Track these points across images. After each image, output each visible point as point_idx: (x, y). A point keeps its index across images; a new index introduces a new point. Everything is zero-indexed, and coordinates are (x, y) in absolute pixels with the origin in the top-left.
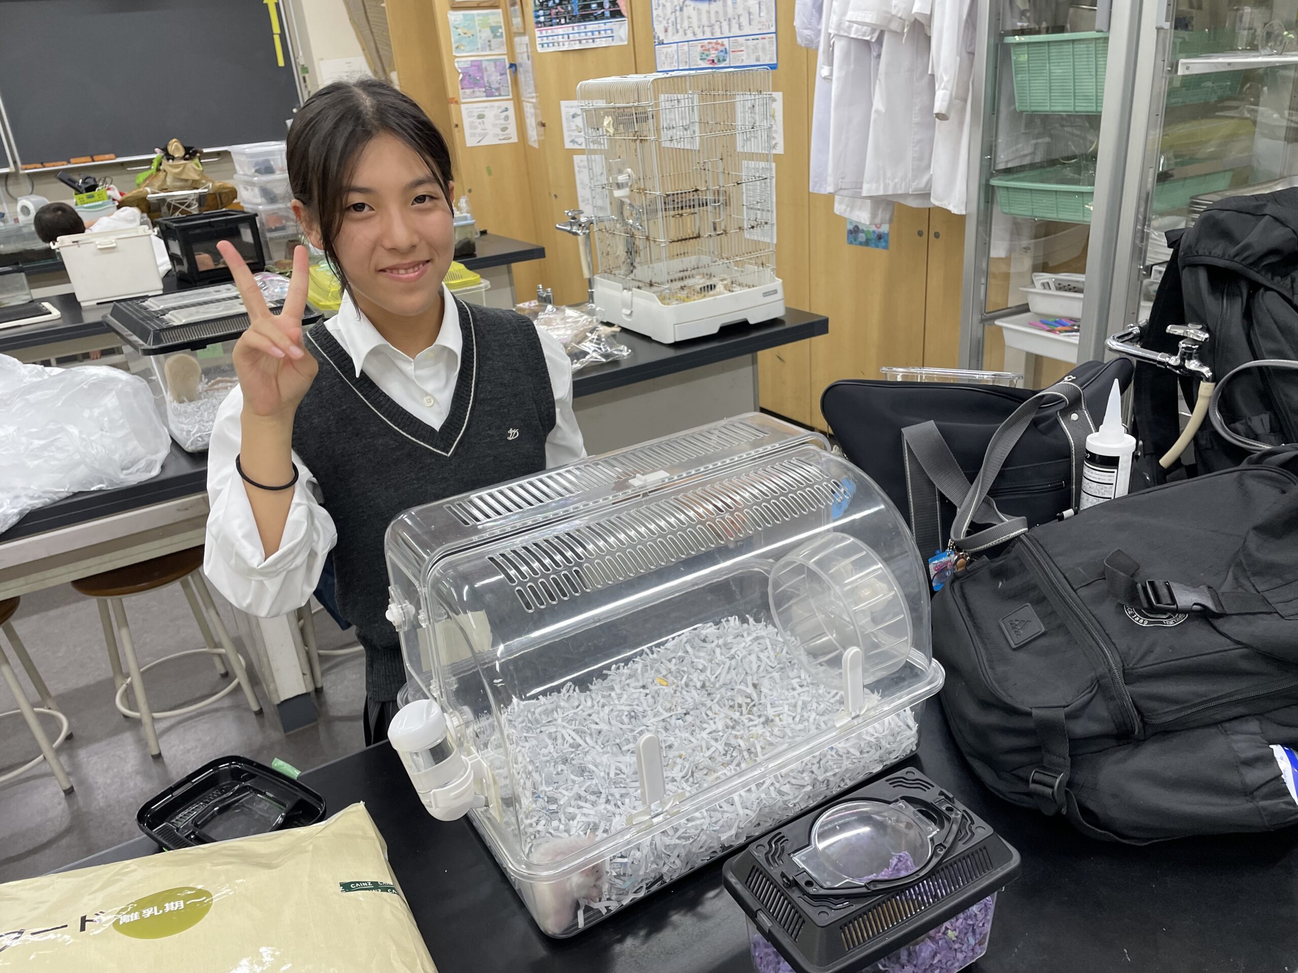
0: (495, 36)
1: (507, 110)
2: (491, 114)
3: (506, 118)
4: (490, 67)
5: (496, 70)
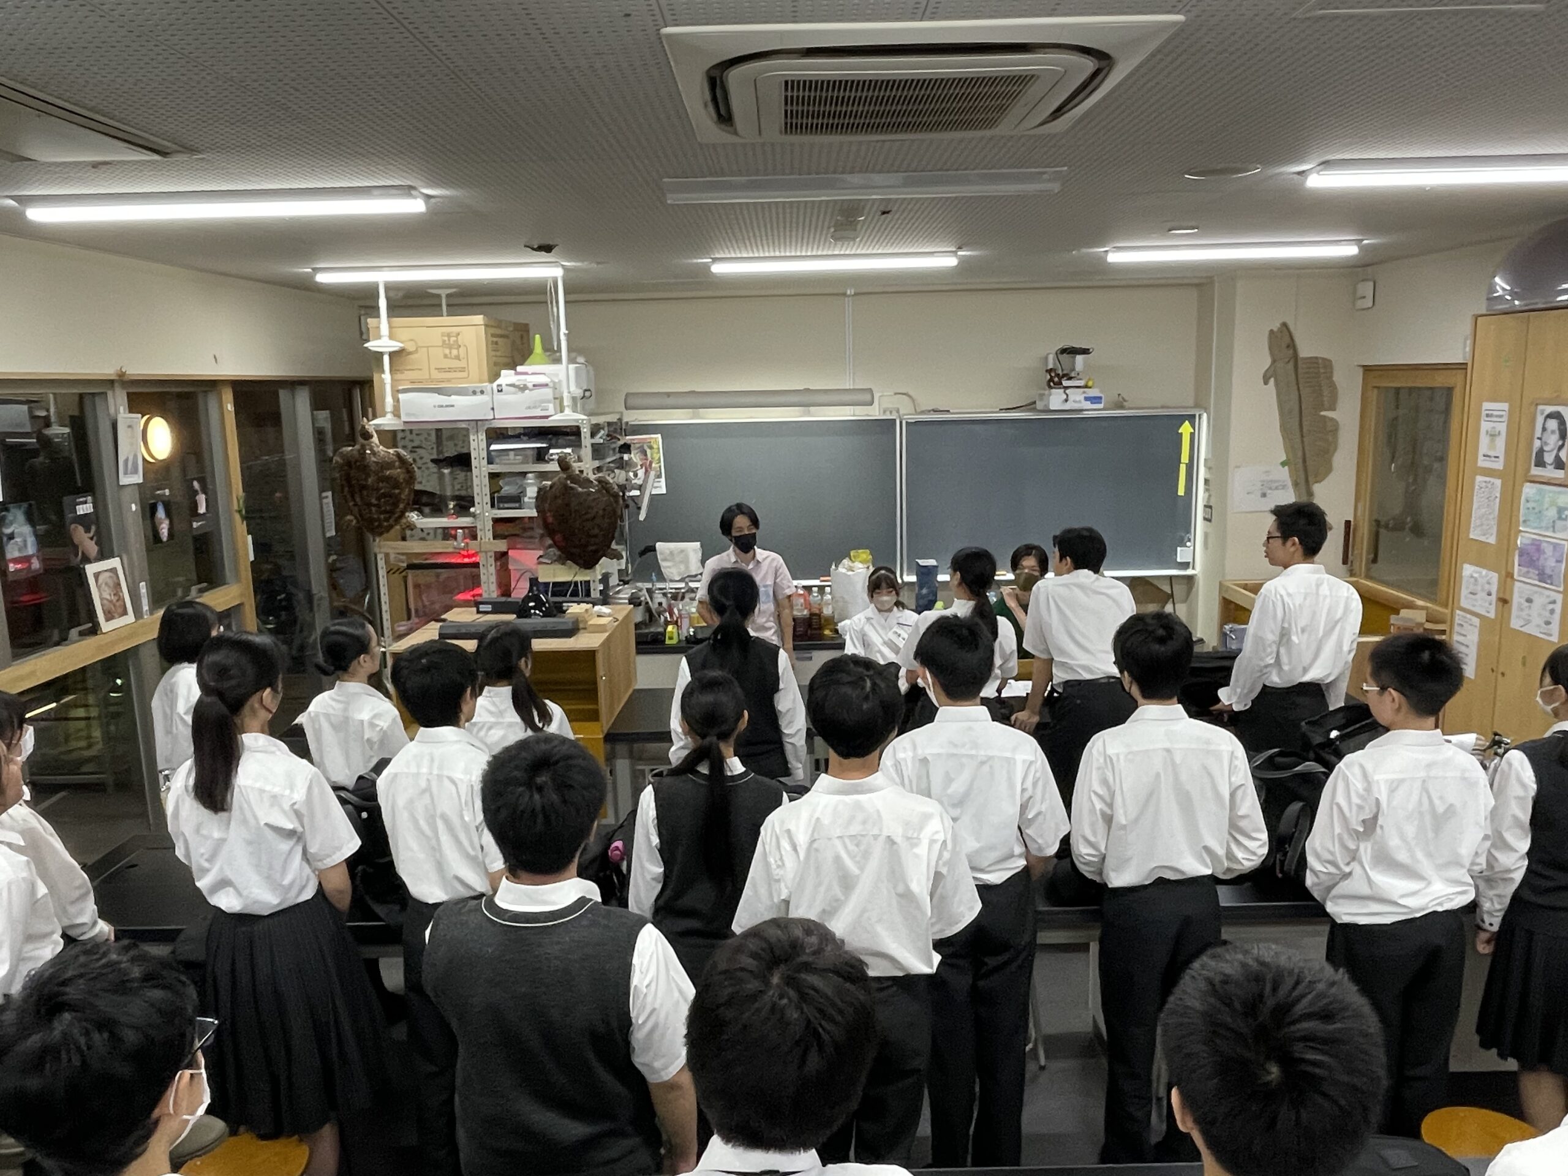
0: (1560, 518)
1: (1554, 602)
2: (1539, 601)
3: (1552, 611)
4: (1548, 550)
5: (1553, 556)
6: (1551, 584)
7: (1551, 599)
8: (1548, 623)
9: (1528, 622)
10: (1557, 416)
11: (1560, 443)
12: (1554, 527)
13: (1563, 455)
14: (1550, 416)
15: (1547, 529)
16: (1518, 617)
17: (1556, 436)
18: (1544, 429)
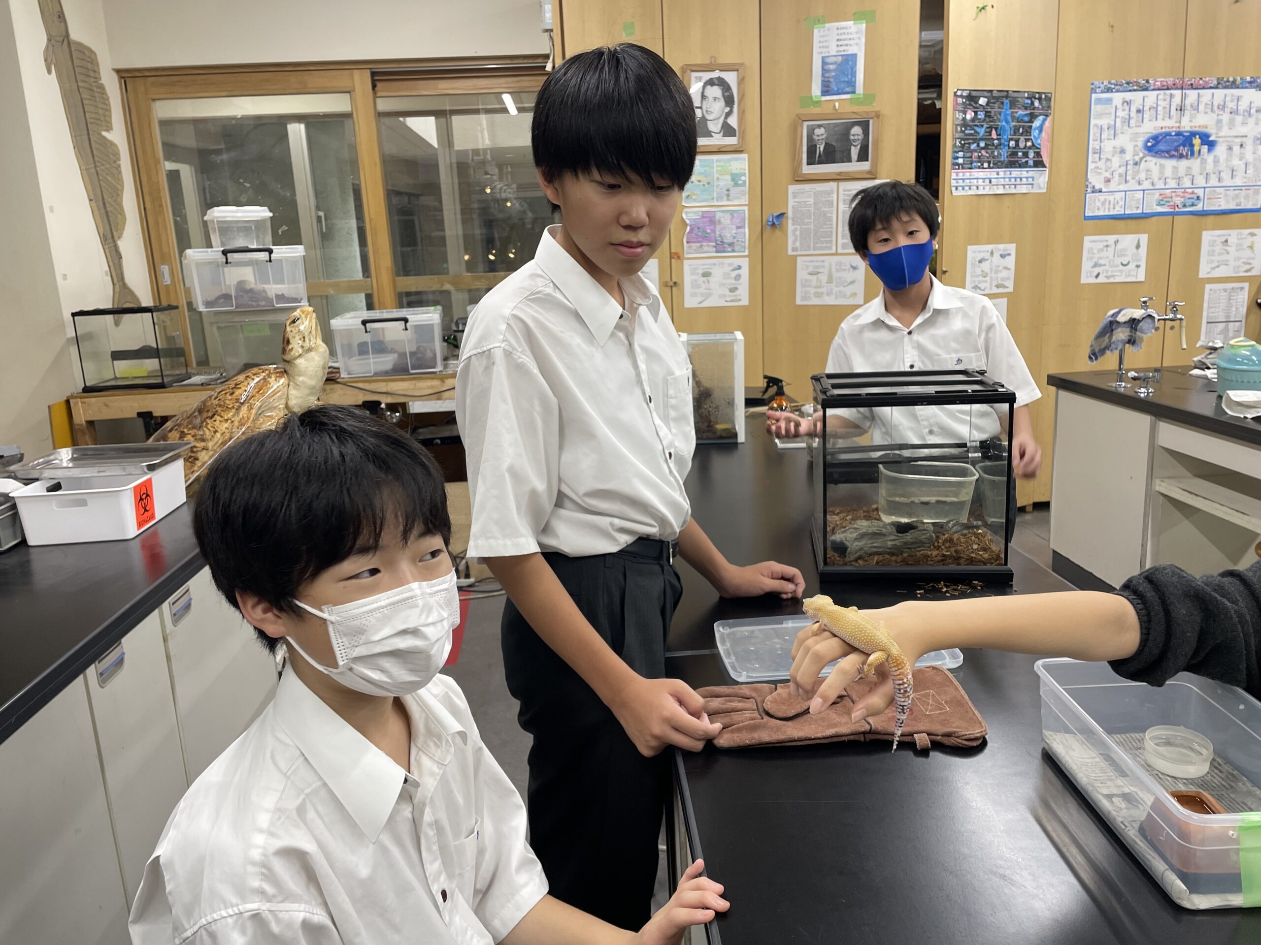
0: (736, 184)
1: (739, 268)
2: (718, 273)
3: (738, 277)
4: (726, 220)
5: (732, 223)
6: (733, 251)
7: (736, 266)
8: (733, 290)
9: (708, 296)
10: (722, 83)
11: (728, 109)
12: (728, 195)
13: (733, 121)
14: (711, 82)
15: (719, 198)
16: (694, 295)
17: (722, 103)
18: (703, 97)
